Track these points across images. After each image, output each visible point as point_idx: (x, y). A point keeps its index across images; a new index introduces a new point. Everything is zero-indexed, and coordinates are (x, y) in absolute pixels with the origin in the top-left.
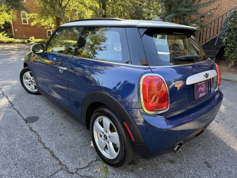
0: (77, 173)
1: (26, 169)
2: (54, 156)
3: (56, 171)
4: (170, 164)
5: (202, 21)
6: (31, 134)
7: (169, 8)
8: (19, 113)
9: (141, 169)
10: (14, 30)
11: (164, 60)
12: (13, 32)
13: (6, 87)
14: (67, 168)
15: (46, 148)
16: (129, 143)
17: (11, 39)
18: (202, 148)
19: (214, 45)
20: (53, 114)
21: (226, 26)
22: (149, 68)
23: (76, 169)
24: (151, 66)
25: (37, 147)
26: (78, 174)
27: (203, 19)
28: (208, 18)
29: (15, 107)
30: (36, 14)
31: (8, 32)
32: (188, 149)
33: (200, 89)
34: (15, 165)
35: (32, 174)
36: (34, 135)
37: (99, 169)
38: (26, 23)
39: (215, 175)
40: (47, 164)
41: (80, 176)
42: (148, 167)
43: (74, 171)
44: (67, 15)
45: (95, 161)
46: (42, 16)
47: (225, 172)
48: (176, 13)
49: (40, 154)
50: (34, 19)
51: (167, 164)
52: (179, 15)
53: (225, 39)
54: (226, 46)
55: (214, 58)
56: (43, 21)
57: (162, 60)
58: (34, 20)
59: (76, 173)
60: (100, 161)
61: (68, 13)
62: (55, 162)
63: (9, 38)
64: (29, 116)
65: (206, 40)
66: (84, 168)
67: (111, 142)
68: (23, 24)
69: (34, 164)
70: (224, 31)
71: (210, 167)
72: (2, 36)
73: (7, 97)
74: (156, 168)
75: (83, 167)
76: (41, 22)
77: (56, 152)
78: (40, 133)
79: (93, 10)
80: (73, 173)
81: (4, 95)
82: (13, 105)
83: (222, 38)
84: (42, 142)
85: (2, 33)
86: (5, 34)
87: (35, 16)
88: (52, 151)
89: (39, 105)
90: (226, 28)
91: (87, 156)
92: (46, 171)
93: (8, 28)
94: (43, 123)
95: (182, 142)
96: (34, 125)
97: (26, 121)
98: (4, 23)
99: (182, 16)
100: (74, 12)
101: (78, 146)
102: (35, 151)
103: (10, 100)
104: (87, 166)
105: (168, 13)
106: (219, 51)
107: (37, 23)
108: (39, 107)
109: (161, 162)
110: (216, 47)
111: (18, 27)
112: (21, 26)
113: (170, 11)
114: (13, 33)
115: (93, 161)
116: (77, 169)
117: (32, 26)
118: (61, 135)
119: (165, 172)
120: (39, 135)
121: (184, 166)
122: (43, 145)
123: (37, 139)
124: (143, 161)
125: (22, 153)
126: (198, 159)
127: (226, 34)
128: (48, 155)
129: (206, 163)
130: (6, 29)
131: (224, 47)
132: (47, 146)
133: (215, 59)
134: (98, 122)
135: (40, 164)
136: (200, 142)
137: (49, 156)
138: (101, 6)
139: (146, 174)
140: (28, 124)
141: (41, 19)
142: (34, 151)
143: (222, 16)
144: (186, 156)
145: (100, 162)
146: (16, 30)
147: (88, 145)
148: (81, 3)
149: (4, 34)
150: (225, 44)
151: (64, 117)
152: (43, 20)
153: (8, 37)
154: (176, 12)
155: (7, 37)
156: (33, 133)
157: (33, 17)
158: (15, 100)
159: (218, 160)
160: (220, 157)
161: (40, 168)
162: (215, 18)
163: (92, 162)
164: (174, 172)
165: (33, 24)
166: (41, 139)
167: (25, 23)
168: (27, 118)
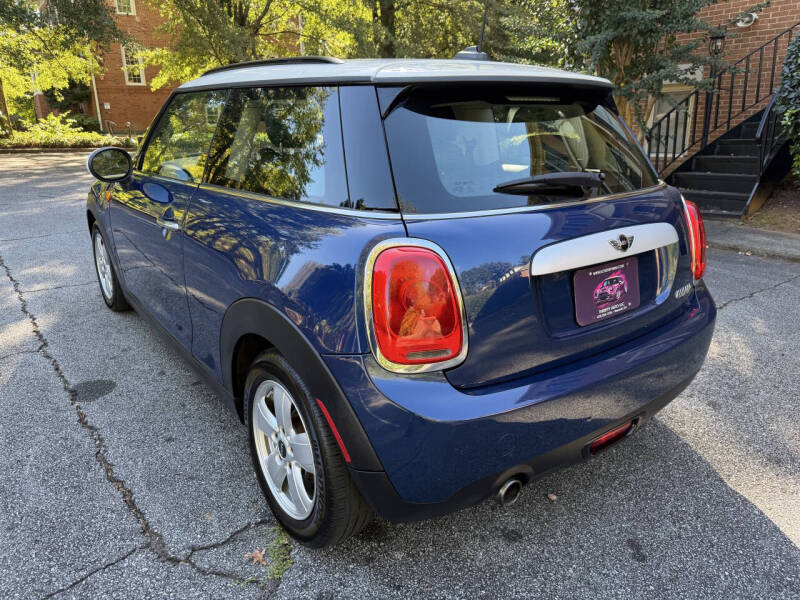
0: (190, 562)
1: (37, 541)
2: (131, 504)
3: (125, 551)
4: (502, 543)
5: (716, 52)
6: (80, 435)
7: (594, 10)
8: (57, 369)
9: (399, 556)
10: (101, 105)
11: (457, 194)
12: (98, 111)
13: (38, 287)
14: (164, 545)
15: (112, 480)
16: (340, 469)
17: (87, 136)
18: (632, 493)
19: (754, 136)
20: (163, 373)
21: (793, 67)
22: (402, 219)
23: (189, 548)
24: (408, 212)
25: (86, 475)
26: (193, 565)
27: (719, 44)
28: (740, 41)
29: (52, 350)
30: (165, 52)
31: (81, 111)
32: (580, 494)
33: (599, 291)
34: (9, 529)
35: (50, 560)
36: (88, 440)
37: (261, 551)
38: (139, 81)
39: (652, 588)
40: (103, 529)
41: (199, 569)
42: (424, 552)
43: (182, 555)
44: (265, 49)
45: (257, 524)
46: (183, 58)
47: (692, 578)
48: (616, 29)
49: (91, 499)
50: (160, 67)
51: (492, 543)
52: (629, 36)
53: (793, 115)
54: (795, 137)
55: (755, 182)
56: (189, 73)
57: (452, 193)
58: (161, 72)
59: (188, 559)
60: (272, 524)
61: (270, 43)
62: (130, 523)
63: (83, 131)
64: (85, 379)
65: (729, 119)
66: (214, 546)
67: (297, 464)
68: (129, 83)
69: (65, 529)
70: (786, 86)
71: (643, 558)
72: (61, 126)
73: (34, 319)
74: (451, 554)
75: (214, 541)
76: (182, 78)
77: (141, 495)
78: (105, 433)
79: (349, 30)
80: (179, 561)
81: (26, 312)
82: (46, 344)
83: (780, 109)
84: (106, 462)
85: (60, 118)
86: (70, 121)
87: (162, 57)
88: (129, 491)
89: (124, 345)
90: (795, 74)
91: (235, 509)
92: (96, 550)
93: (81, 101)
94: (122, 401)
95: (528, 470)
96: (97, 407)
97: (74, 394)
98: (67, 86)
99: (639, 37)
100: (287, 39)
101: (213, 476)
102: (78, 489)
103: (39, 329)
104: (228, 540)
105: (590, 29)
106: (772, 157)
107: (170, 80)
108: (124, 350)
109: (475, 536)
110: (759, 141)
111: (112, 96)
112: (123, 90)
113: (597, 22)
114: (99, 115)
115: (249, 524)
116: (194, 550)
117: (153, 90)
118: (169, 440)
119: (480, 570)
120: (101, 440)
121: (549, 552)
122: (107, 471)
123: (92, 452)
124: (412, 531)
125: (36, 494)
126: (607, 529)
127: (792, 95)
128: (116, 500)
129: (632, 544)
130: (75, 102)
131: (790, 142)
132: (119, 472)
133: (757, 185)
134: (264, 398)
135: (83, 528)
136: (629, 473)
137: (115, 506)
138: (379, 14)
139: (413, 572)
140: (77, 404)
141: (182, 68)
142: (75, 487)
143: (790, 30)
144: (569, 518)
145: (273, 528)
146: (107, 106)
147: (247, 474)
148: (311, 9)
149: (68, 120)
150: (790, 132)
151: (194, 384)
152: (188, 70)
153: (79, 129)
154: (619, 24)
155: (76, 129)
156: (86, 431)
157: (157, 62)
158: (56, 328)
159: (680, 537)
160: (690, 525)
161: (80, 542)
162: (764, 38)
163: (246, 528)
164: (509, 569)
165: (157, 84)
166: (105, 451)
167: (135, 81)
168: (79, 386)
